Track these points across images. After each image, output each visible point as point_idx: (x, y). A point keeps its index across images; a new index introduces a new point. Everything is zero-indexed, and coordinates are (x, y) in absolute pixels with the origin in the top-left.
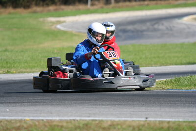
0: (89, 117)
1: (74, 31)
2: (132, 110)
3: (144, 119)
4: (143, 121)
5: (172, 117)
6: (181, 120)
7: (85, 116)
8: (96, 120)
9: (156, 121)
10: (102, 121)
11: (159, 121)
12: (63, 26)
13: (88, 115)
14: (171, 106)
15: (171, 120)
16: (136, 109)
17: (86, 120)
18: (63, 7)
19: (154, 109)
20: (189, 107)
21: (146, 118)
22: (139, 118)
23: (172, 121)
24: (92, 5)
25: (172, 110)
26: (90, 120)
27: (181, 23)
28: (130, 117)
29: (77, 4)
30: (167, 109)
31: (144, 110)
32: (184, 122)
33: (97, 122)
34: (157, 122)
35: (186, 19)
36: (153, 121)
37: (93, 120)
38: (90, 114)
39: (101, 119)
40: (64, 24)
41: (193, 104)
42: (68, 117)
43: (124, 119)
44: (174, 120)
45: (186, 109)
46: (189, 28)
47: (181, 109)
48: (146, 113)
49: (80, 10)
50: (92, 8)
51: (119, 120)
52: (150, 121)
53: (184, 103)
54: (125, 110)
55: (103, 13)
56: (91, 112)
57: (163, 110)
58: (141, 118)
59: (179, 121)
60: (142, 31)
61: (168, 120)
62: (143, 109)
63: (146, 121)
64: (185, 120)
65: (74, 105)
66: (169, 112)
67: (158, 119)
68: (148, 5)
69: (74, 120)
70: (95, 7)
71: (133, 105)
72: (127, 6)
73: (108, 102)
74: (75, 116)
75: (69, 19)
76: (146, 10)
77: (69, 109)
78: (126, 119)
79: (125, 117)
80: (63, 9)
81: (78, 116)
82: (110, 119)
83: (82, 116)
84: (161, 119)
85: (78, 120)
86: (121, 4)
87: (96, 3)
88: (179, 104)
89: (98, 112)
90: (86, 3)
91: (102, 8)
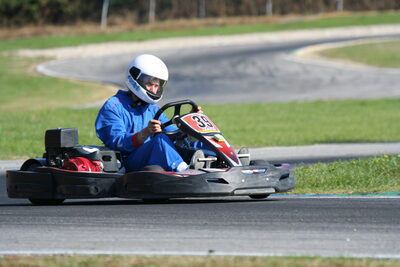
0: (93, 249)
1: (73, 78)
2: (183, 235)
3: (205, 253)
4: (203, 257)
5: (261, 249)
6: (280, 254)
7: (86, 248)
8: (106, 256)
9: (230, 256)
10: (119, 257)
11: (236, 258)
12: (48, 67)
13: (92, 245)
14: (261, 228)
15: (260, 254)
16: (191, 234)
17: (86, 256)
18: (50, 28)
19: (227, 233)
20: (297, 229)
21: (211, 251)
22: (196, 251)
24: (110, 24)
25: (265, 234)
26: (94, 255)
28: (178, 250)
29: (80, 22)
30: (253, 234)
31: (206, 236)
32: (287, 258)
33: (108, 259)
34: (232, 260)
35: (301, 54)
36: (225, 257)
37: (99, 256)
38: (95, 243)
39: (116, 253)
40: (52, 63)
41: (308, 222)
42: (51, 248)
43: (164, 253)
44: (266, 255)
45: (291, 234)
46: (307, 72)
47: (282, 234)
48: (210, 241)
49: (84, 34)
50: (110, 31)
51: (155, 256)
52: (219, 257)
53: (289, 222)
54: (168, 235)
55: (131, 40)
56: (97, 240)
57: (244, 234)
58: (200, 251)
60: (212, 78)
61: (254, 254)
62: (206, 233)
63: (209, 256)
64: (288, 255)
65: (64, 226)
66: (257, 239)
67: (235, 254)
68: (223, 25)
69: (62, 255)
70: (115, 29)
71: (185, 225)
72: (183, 27)
73: (134, 220)
74: (65, 248)
75: (63, 53)
76: (222, 34)
77: (54, 234)
78: (168, 253)
79: (166, 250)
80: (49, 33)
81: (71, 248)
82: (137, 253)
83: (79, 248)
84: (239, 254)
85: (69, 256)
86: (168, 23)
87: (118, 20)
88: (278, 224)
89: (113, 240)
90: (98, 20)
91: (131, 30)
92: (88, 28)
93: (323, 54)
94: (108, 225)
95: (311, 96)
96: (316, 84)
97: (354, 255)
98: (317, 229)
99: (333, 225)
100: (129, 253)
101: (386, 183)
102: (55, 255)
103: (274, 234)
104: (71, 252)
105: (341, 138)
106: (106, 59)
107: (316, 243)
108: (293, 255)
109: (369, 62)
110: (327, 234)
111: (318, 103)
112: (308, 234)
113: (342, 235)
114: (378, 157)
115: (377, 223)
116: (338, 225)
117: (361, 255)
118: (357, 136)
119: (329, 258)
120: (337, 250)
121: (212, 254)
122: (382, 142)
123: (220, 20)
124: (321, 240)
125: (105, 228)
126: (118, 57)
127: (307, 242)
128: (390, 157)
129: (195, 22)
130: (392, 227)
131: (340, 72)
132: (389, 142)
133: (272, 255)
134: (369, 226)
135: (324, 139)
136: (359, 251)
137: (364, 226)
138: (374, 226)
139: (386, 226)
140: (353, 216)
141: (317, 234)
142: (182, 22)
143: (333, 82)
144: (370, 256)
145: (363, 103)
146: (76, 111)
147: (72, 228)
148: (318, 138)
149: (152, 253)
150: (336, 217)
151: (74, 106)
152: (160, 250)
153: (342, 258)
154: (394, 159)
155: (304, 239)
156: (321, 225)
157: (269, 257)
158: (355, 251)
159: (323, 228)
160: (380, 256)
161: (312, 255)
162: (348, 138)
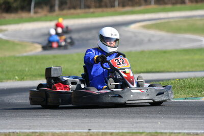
0: (29, 129)
1: (16, 40)
2: (75, 121)
3: (86, 131)
4: (85, 133)
5: (115, 128)
6: (125, 131)
7: (26, 129)
8: (37, 132)
9: (99, 132)
10: (42, 133)
11: (103, 133)
12: (4, 35)
13: (29, 127)
14: (115, 117)
15: (114, 131)
16: (79, 121)
17: (25, 133)
18: (5, 15)
19: (97, 120)
20: (134, 117)
21: (89, 130)
22: (82, 129)
23: (116, 132)
24: (36, 13)
25: (117, 121)
26: (30, 132)
27: (128, 31)
28: (73, 129)
29: (20, 12)
30: (111, 120)
31: (87, 122)
32: (129, 133)
33: (37, 134)
34: (100, 134)
35: (133, 27)
36: (97, 132)
37: (33, 133)
38: (30, 126)
39: (41, 131)
40: (6, 33)
41: (138, 114)
42: (8, 129)
43: (65, 131)
44: (117, 131)
45: (130, 120)
46: (136, 36)
47: (125, 120)
48: (89, 124)
49: (22, 18)
50: (35, 16)
51: (61, 133)
52: (93, 132)
53: (129, 114)
54: (68, 121)
55: (46, 20)
56: (31, 124)
57: (106, 121)
58: (84, 129)
59: (123, 132)
60: (88, 40)
61: (112, 131)
62: (86, 120)
63: (88, 132)
64: (129, 131)
65: (14, 117)
66: (113, 123)
67: (102, 131)
68: (93, 13)
69: (13, 132)
70: (38, 15)
71: (76, 116)
72: (72, 14)
73: (50, 114)
74: (15, 129)
75: (12, 28)
76: (92, 17)
77: (9, 121)
78: (68, 131)
79: (67, 129)
80: (4, 18)
81: (18, 129)
82: (52, 131)
83: (21, 129)
84: (104, 131)
85: (17, 133)
86: (65, 12)
87: (40, 10)
88: (123, 115)
89: (39, 124)
90: (29, 10)
91: (46, 16)
92: (24, 15)
93: (144, 27)
94: (37, 116)
95: (138, 48)
96: (141, 42)
97: (163, 131)
98: (143, 117)
99: (151, 116)
100: (47, 131)
101: (178, 93)
102: (10, 132)
103: (121, 120)
104: (18, 131)
105: (154, 70)
106: (33, 30)
107: (143, 125)
108: (131, 131)
109: (168, 31)
110: (148, 120)
111: (142, 52)
112: (139, 120)
113: (156, 120)
114: (173, 80)
115: (173, 114)
116: (154, 115)
117: (166, 131)
118: (162, 69)
119: (150, 133)
120: (154, 128)
121: (90, 131)
122: (175, 72)
123: (92, 10)
124: (145, 123)
125: (35, 118)
126: (39, 29)
127: (138, 125)
128: (179, 80)
129: (79, 11)
130: (182, 116)
131: (153, 36)
132: (179, 72)
133: (121, 131)
134: (170, 116)
135: (145, 70)
136: (165, 129)
137: (167, 116)
138: (173, 116)
139: (178, 116)
140: (161, 111)
141: (143, 120)
142: (72, 11)
143: (150, 41)
144: (171, 131)
145: (165, 52)
146: (18, 57)
147: (18, 118)
148: (143, 70)
149: (60, 131)
150: (153, 111)
151: (17, 55)
152: (63, 129)
153: (157, 133)
154: (182, 81)
155: (136, 123)
156: (145, 115)
157: (119, 133)
158: (163, 129)
159: (146, 117)
160: (176, 131)
161: (141, 131)
162: (157, 70)
